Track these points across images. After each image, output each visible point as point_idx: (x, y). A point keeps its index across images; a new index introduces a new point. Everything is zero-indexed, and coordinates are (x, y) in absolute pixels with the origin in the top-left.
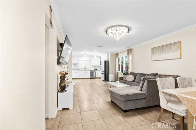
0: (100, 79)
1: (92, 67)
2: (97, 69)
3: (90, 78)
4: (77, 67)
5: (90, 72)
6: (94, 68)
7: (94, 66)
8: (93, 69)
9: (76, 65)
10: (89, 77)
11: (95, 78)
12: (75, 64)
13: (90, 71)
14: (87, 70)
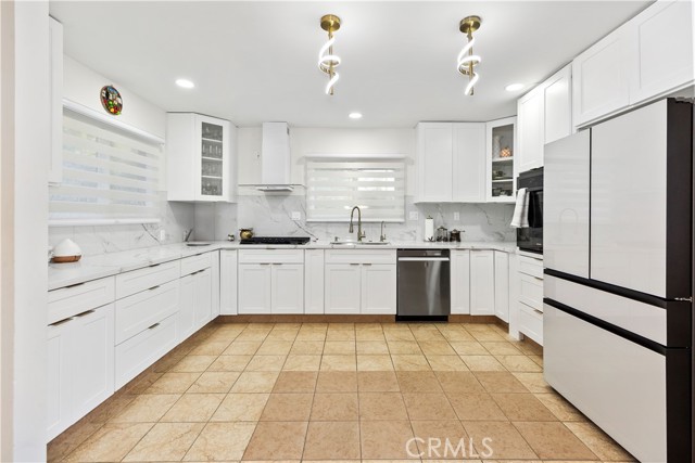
0: (489, 335)
1: (414, 215)
2: (456, 237)
3: (400, 319)
4: (296, 215)
5: (399, 264)
6: (429, 224)
7: (429, 209)
8: (422, 235)
9: (286, 202)
10: (393, 312)
11: (443, 319)
12: (278, 193)
13: (401, 252)
14: (372, 235)
